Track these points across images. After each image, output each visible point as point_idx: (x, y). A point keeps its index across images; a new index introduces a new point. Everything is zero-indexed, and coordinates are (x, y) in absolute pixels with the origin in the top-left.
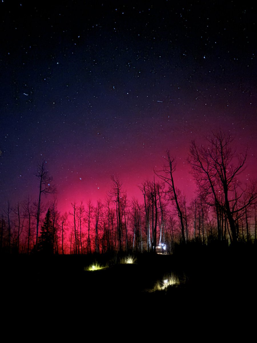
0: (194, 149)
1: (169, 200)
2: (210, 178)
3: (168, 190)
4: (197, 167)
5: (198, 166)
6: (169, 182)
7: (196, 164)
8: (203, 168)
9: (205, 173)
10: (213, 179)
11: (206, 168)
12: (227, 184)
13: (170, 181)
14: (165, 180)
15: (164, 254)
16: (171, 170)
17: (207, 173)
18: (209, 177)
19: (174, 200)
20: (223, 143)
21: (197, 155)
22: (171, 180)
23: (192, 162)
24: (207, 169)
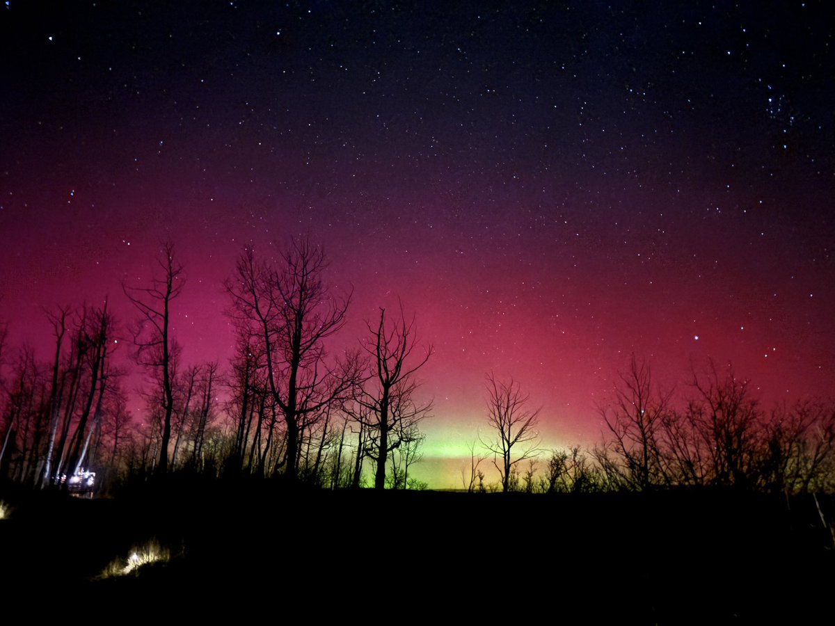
0: (248, 264)
1: (147, 364)
2: (269, 333)
3: (150, 340)
4: (244, 304)
5: (249, 304)
6: (157, 321)
7: (246, 297)
8: (257, 308)
9: (259, 321)
10: (274, 337)
11: (264, 311)
12: (300, 353)
13: (160, 319)
14: (147, 314)
15: (87, 497)
16: (169, 292)
17: (264, 321)
18: (266, 332)
19: (161, 367)
20: (309, 267)
21: (251, 279)
22: (162, 318)
23: (235, 291)
24: (266, 314)
